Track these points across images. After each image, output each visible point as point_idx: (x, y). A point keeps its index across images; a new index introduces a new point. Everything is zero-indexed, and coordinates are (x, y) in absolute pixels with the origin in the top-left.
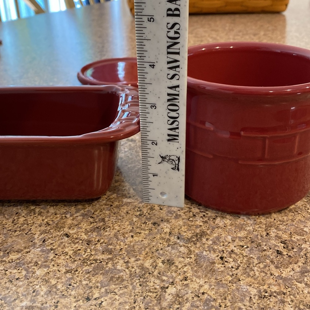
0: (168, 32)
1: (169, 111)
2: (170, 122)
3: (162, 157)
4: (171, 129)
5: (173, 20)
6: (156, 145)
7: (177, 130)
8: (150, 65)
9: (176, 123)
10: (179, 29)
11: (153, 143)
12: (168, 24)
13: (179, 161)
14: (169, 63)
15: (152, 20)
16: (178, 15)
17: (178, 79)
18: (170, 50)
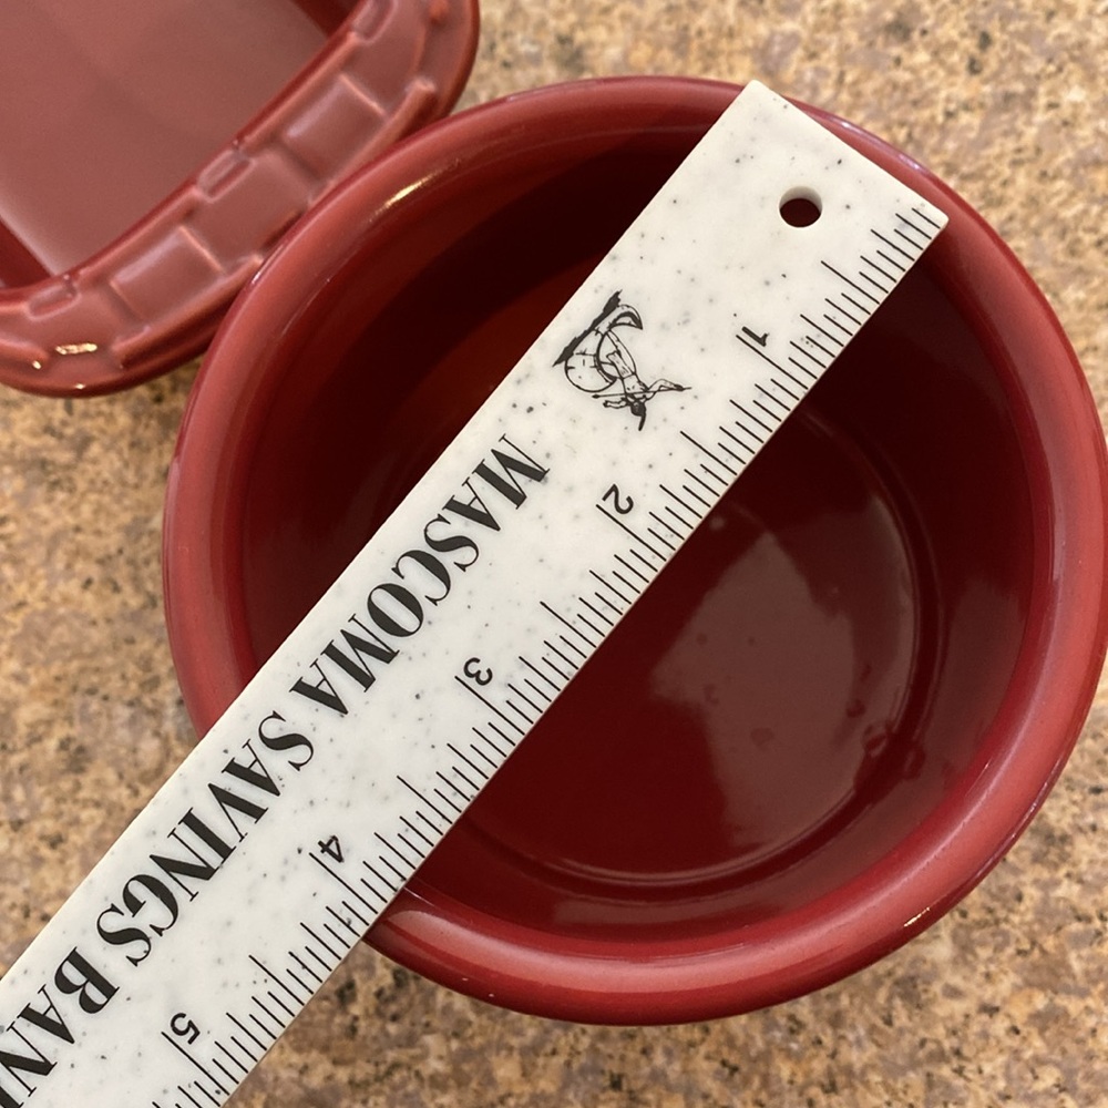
0: (159, 931)
1: (426, 606)
2: (465, 554)
3: (640, 411)
4: (487, 520)
5: (109, 960)
6: (614, 489)
7: (464, 497)
8: (339, 859)
9: (440, 533)
10: (114, 909)
11: (624, 505)
12: (135, 962)
13: (576, 342)
14: (256, 812)
15: (181, 1024)
16: (75, 958)
17: (275, 715)
18: (213, 858)
